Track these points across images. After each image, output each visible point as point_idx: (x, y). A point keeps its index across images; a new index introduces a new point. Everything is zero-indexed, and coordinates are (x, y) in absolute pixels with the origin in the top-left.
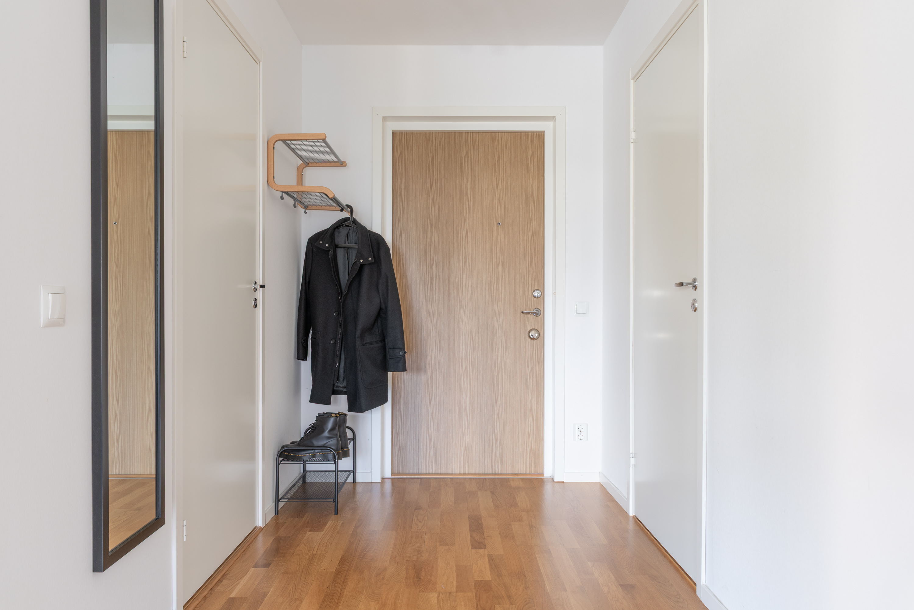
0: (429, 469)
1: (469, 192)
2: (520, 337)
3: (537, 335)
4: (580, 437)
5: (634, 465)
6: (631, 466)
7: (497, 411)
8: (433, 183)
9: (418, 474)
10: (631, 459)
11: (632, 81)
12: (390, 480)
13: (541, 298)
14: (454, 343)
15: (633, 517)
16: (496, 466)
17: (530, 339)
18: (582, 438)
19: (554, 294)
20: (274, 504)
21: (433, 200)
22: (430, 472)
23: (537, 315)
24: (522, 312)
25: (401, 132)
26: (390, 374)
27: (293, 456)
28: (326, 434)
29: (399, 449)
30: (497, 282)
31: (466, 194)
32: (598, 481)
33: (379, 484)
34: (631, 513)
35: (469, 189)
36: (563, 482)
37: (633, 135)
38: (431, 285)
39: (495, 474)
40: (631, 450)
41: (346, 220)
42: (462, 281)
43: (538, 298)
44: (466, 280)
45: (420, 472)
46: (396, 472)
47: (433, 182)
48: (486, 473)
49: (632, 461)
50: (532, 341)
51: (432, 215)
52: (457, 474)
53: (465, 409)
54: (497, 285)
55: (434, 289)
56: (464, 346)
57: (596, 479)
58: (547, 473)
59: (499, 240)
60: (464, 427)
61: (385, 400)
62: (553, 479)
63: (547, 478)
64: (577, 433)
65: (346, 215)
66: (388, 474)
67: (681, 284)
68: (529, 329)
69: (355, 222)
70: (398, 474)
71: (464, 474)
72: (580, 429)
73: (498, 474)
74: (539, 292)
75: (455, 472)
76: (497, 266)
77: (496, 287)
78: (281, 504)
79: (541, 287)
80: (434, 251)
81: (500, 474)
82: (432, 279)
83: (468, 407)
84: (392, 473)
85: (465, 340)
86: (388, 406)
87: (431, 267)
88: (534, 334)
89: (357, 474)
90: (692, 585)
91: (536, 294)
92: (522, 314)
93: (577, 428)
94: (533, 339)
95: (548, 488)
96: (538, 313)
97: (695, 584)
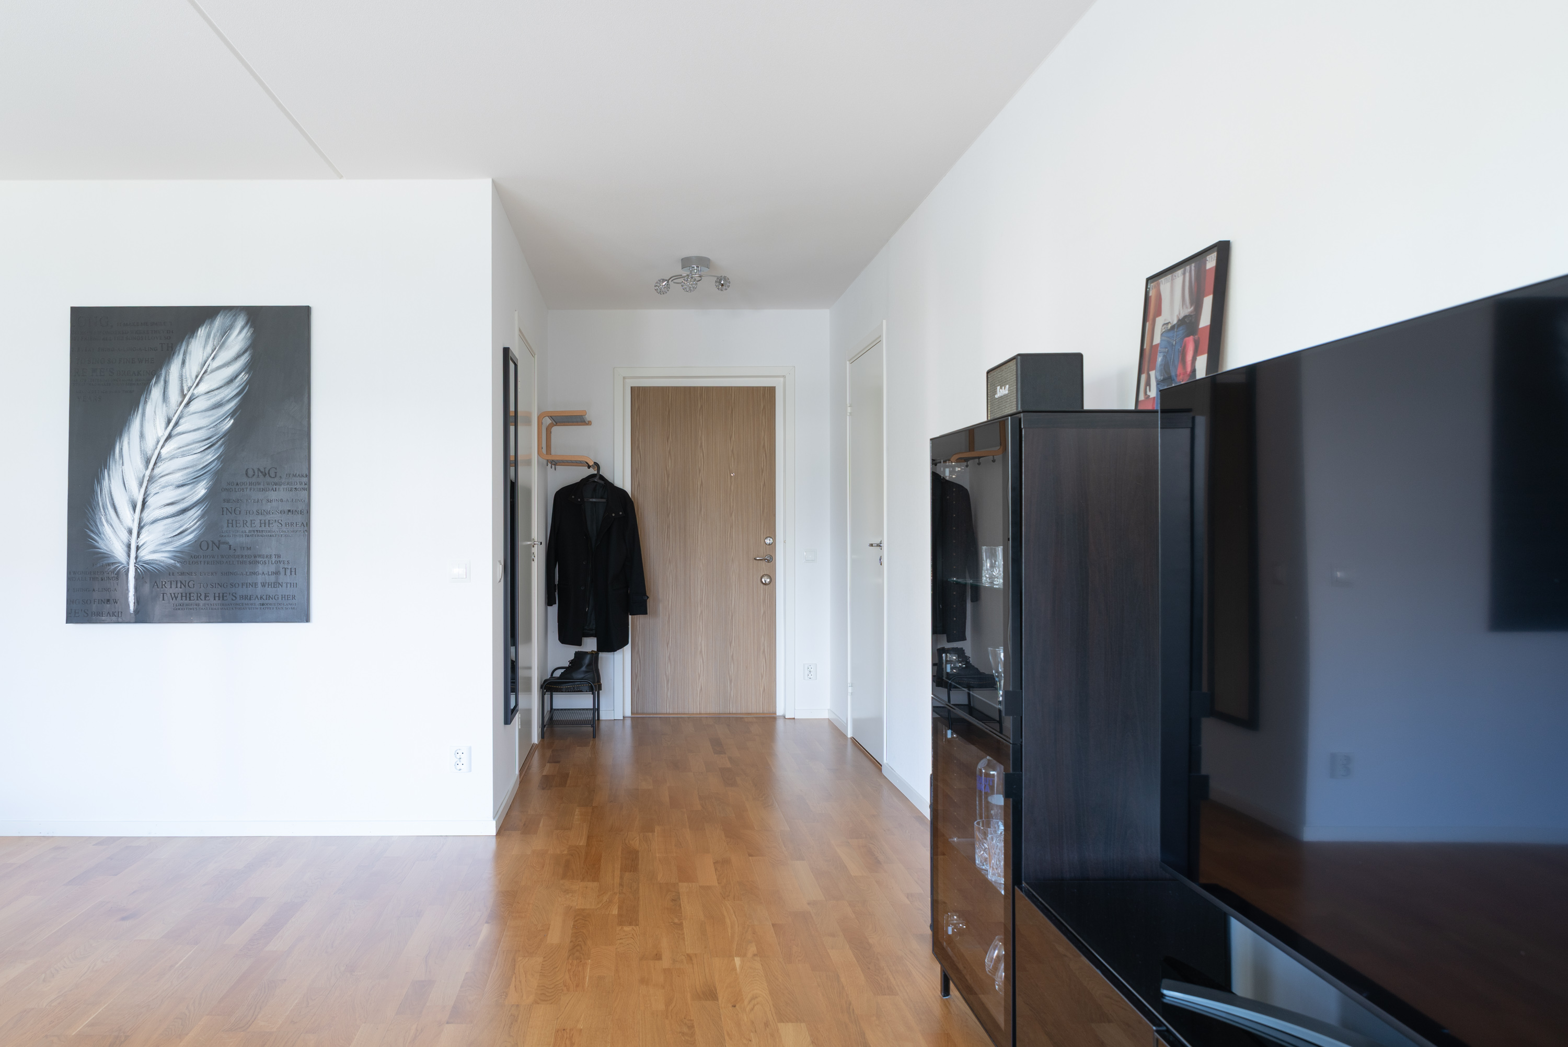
0: (666, 709)
1: (703, 444)
2: (753, 582)
3: (768, 580)
4: (810, 676)
5: (852, 693)
6: (849, 694)
7: (731, 654)
8: (669, 436)
9: (657, 714)
10: (849, 688)
11: (848, 362)
12: (630, 719)
13: (773, 546)
14: (690, 589)
15: (851, 738)
16: (731, 706)
17: (762, 585)
18: (811, 677)
19: (785, 542)
20: (540, 729)
21: (670, 452)
22: (668, 712)
23: (769, 561)
24: (755, 559)
25: (638, 388)
26: (630, 617)
27: (556, 688)
28: (584, 669)
29: (638, 690)
30: (731, 530)
31: (701, 446)
32: (827, 717)
33: (622, 721)
34: (850, 735)
35: (703, 442)
36: (794, 719)
37: (849, 410)
38: (667, 533)
39: (730, 713)
40: (849, 681)
41: (593, 476)
42: (697, 529)
43: (769, 544)
44: (701, 528)
45: (658, 712)
46: (635, 712)
47: (669, 434)
48: (721, 712)
49: (850, 690)
50: (765, 586)
51: (668, 466)
52: (693, 714)
53: (701, 652)
54: (730, 532)
55: (671, 536)
56: (699, 591)
57: (825, 715)
58: (779, 712)
59: (732, 490)
60: (699, 668)
61: (627, 643)
62: (784, 717)
63: (779, 716)
64: (807, 672)
65: (593, 471)
66: (628, 713)
67: (871, 545)
68: (762, 575)
69: (602, 478)
70: (637, 713)
71: (700, 714)
72: (810, 668)
73: (733, 714)
74: (771, 539)
75: (691, 711)
76: (731, 515)
77: (730, 534)
78: (545, 729)
79: (773, 535)
80: (670, 500)
81: (735, 714)
82: (668, 527)
83: (703, 650)
84: (632, 713)
85: (700, 585)
86: (627, 649)
87: (668, 516)
88: (766, 580)
89: (600, 711)
90: (878, 765)
91: (768, 541)
92: (755, 561)
93: (806, 668)
94: (765, 584)
95: (780, 724)
96: (770, 559)
97: (881, 765)
